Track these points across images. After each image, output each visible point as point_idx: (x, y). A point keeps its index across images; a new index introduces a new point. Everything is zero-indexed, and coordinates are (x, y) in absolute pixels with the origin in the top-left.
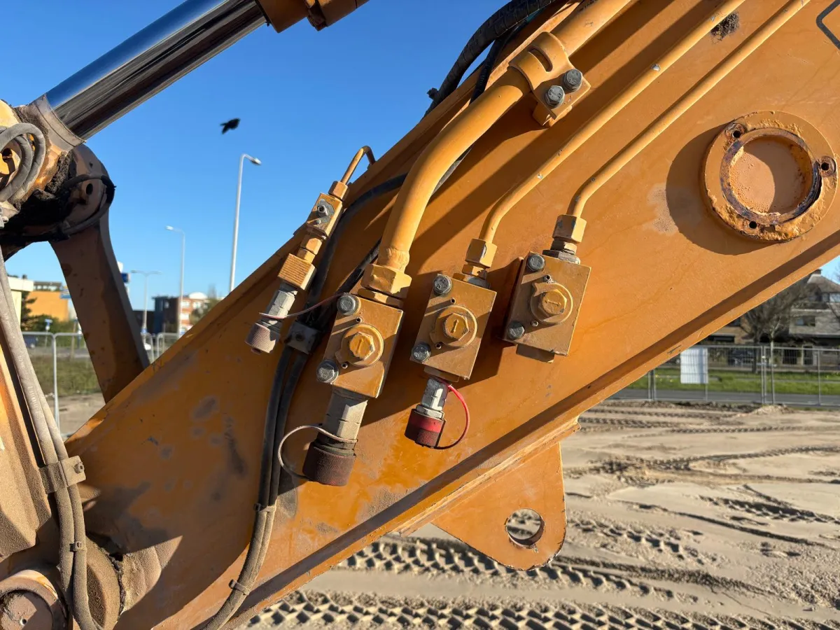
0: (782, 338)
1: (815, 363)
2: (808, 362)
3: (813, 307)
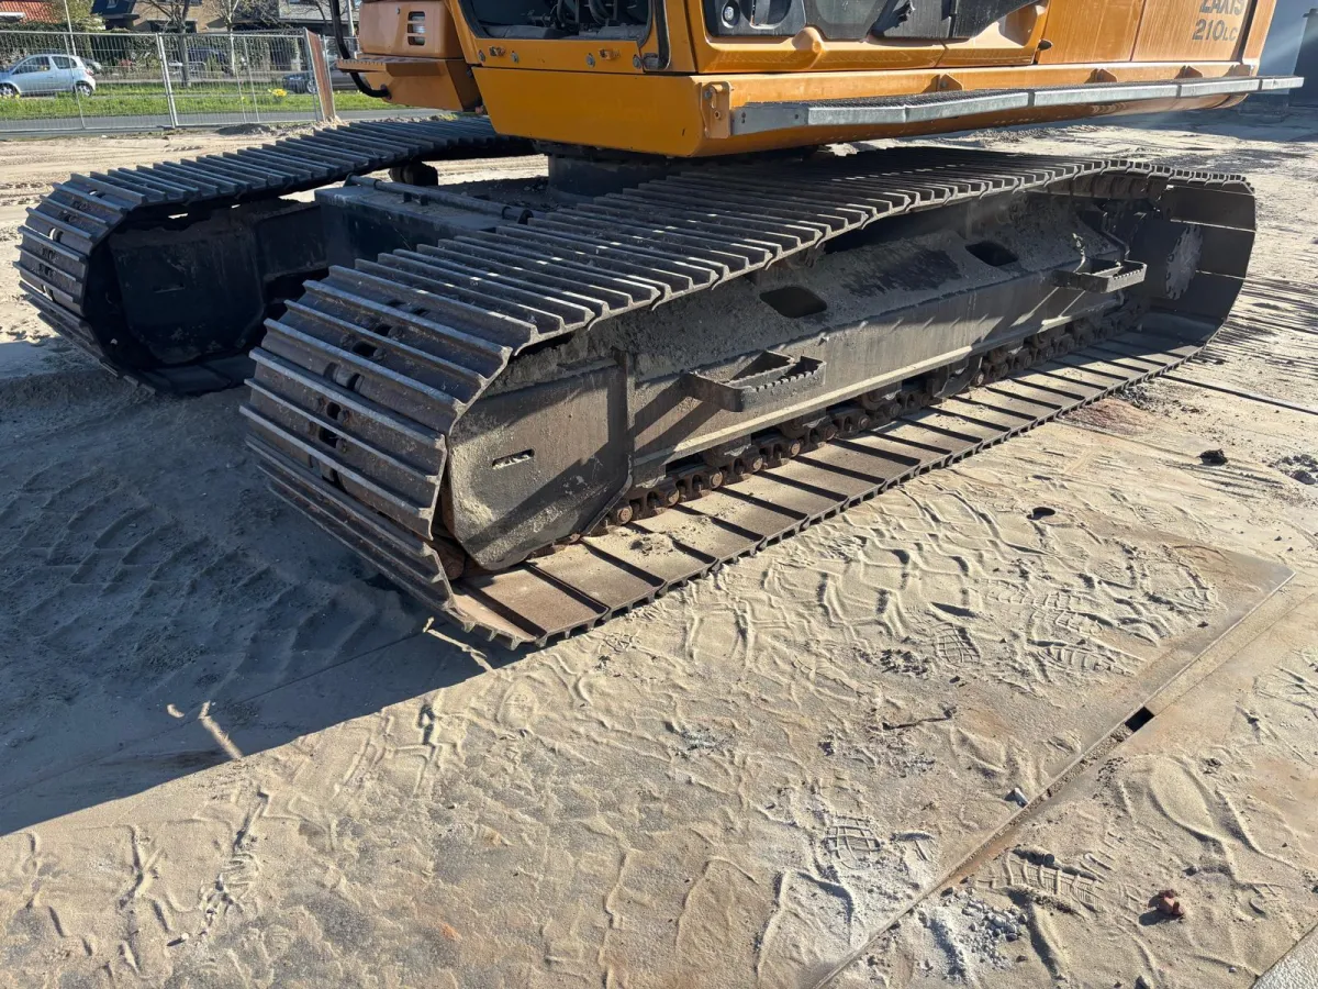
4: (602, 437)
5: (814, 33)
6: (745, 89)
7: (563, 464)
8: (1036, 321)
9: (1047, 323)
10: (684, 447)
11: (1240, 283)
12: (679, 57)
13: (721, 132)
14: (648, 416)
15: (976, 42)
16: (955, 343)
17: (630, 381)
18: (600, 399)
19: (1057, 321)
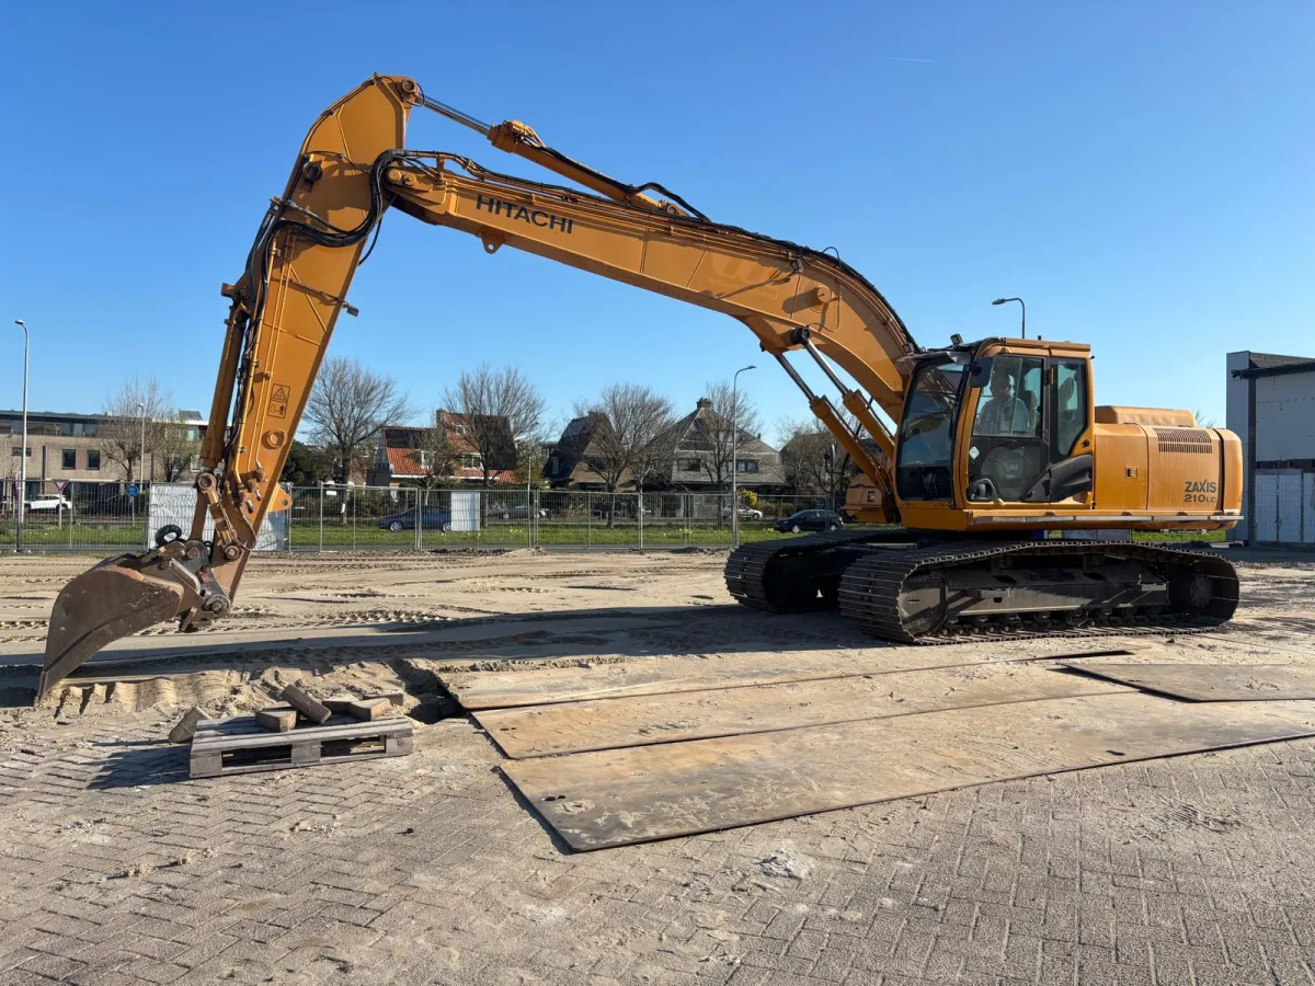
0: (664, 485)
3: (696, 447)
4: (938, 602)
5: (1001, 500)
6: (977, 513)
7: (925, 607)
8: (1116, 603)
9: (1121, 605)
10: (964, 612)
11: (1237, 602)
12: (959, 504)
13: (972, 524)
14: (952, 600)
15: (1062, 503)
16: (1073, 604)
17: (947, 588)
18: (936, 592)
19: (1129, 605)
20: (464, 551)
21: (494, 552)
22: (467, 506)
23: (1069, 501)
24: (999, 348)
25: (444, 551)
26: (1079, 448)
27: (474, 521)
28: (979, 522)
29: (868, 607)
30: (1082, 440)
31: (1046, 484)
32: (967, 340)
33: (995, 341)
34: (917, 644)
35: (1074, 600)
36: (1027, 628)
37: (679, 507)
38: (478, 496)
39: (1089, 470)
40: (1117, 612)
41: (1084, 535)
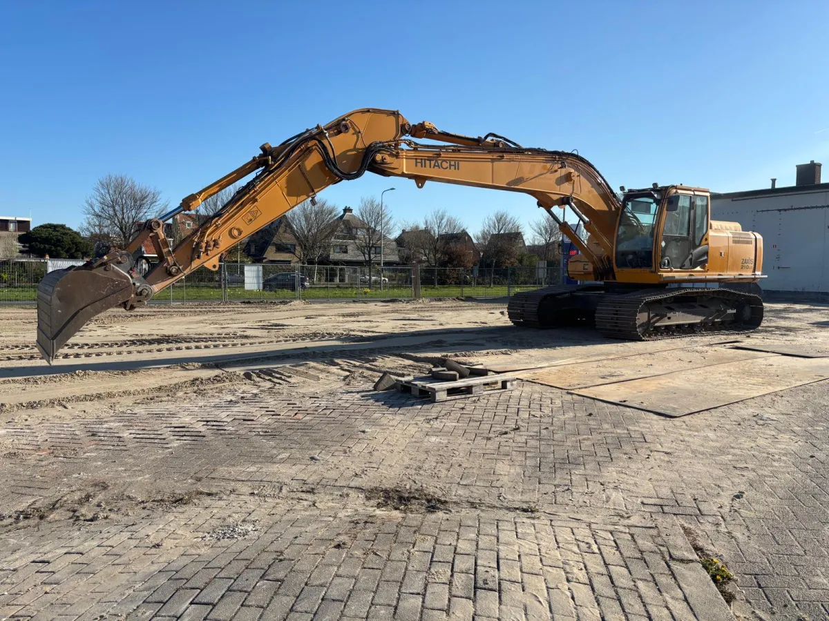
0: (324, 261)
1: (347, 281)
2: (342, 280)
3: (344, 238)
4: (647, 320)
5: (673, 269)
7: (644, 321)
8: (714, 319)
9: (716, 320)
10: (657, 324)
12: (656, 270)
13: (663, 280)
14: (653, 318)
16: (697, 319)
17: (650, 312)
18: (646, 314)
19: (719, 320)
20: (262, 302)
21: (281, 303)
22: (254, 274)
23: (698, 268)
24: (674, 190)
25: (249, 303)
26: (704, 242)
27: (258, 283)
28: (666, 279)
29: (616, 323)
30: (704, 239)
31: (691, 259)
32: (660, 185)
33: (673, 187)
34: (644, 341)
35: (698, 317)
36: (679, 332)
37: (336, 275)
38: (261, 268)
39: (706, 253)
40: (714, 323)
41: (703, 285)
